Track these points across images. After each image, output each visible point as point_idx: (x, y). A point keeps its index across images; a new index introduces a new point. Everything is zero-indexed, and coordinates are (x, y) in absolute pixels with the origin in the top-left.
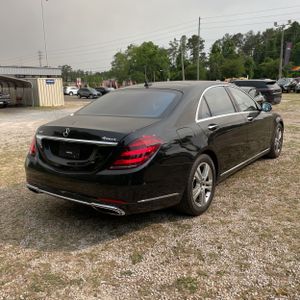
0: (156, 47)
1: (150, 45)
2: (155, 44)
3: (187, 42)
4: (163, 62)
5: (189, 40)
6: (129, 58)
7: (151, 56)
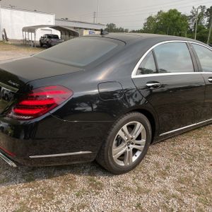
0: (179, 14)
1: (175, 11)
2: (179, 11)
3: (206, 11)
4: (182, 26)
5: (208, 10)
6: (157, 21)
7: (174, 20)
